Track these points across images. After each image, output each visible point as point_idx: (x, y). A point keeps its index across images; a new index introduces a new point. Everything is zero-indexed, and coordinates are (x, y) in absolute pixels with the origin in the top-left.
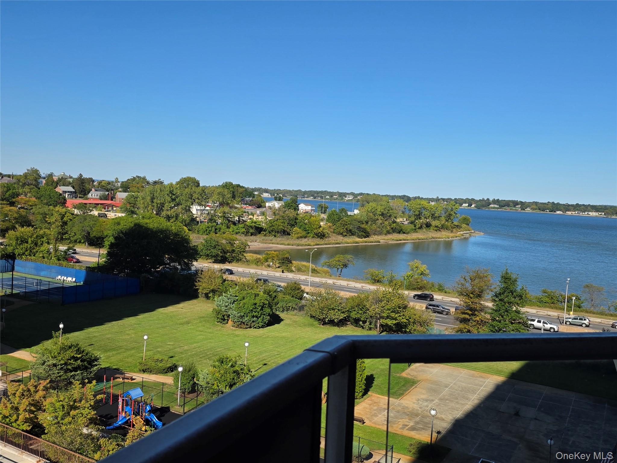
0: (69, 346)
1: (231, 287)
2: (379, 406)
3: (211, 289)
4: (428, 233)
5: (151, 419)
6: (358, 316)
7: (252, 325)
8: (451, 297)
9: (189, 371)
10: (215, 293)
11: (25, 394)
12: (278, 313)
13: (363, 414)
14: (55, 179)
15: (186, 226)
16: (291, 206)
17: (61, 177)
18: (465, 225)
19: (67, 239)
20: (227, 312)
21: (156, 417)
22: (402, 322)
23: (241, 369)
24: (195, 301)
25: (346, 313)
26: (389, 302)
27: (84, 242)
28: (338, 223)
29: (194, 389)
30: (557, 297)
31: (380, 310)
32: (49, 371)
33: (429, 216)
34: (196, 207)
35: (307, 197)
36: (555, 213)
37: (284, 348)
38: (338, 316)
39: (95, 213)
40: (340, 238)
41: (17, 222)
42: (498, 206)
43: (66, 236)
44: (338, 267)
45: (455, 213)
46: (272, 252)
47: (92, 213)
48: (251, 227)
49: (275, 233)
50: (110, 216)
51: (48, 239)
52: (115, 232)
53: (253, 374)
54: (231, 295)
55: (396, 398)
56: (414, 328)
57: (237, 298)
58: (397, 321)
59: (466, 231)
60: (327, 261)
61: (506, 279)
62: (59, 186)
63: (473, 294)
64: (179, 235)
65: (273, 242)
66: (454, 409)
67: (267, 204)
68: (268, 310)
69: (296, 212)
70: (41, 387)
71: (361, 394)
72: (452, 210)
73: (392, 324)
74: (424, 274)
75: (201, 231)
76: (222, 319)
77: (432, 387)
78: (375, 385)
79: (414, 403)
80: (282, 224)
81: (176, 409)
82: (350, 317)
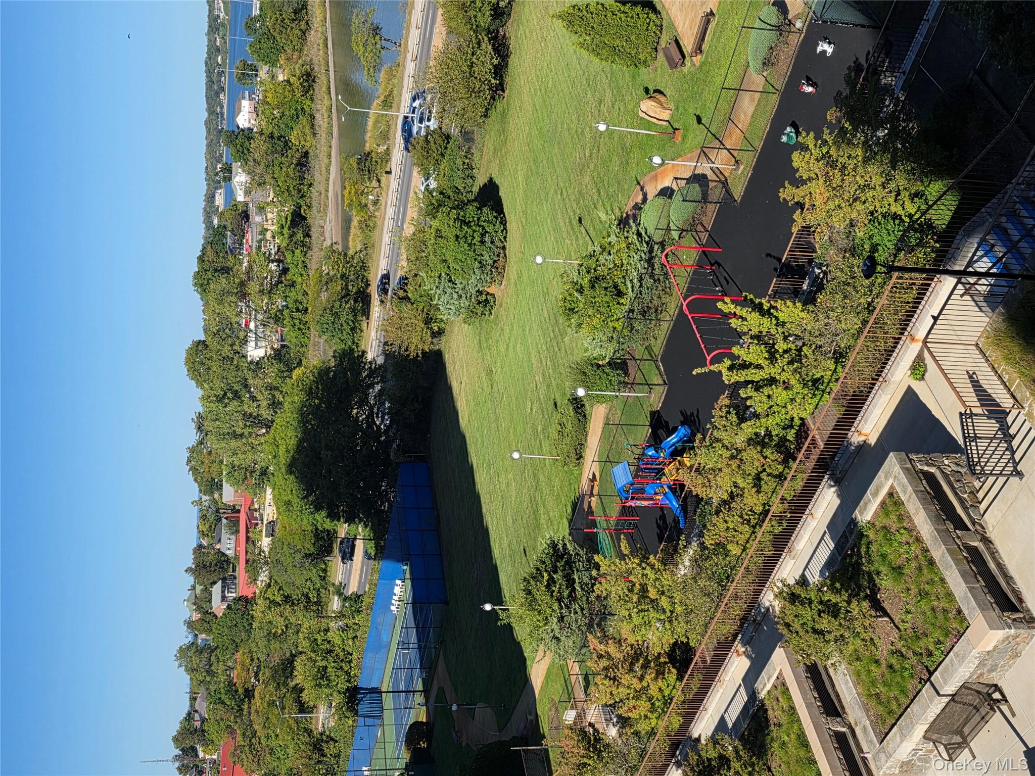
0: (527, 594)
1: (420, 286)
3: (423, 326)
5: (671, 447)
6: (487, 9)
7: (500, 244)
9: (584, 374)
10: (431, 319)
11: (612, 676)
12: (476, 189)
13: (693, 14)
14: (196, 616)
15: (291, 370)
16: (241, 146)
17: (192, 606)
19: (318, 595)
20: (471, 296)
21: (668, 437)
23: (588, 272)
24: (447, 357)
25: (480, 37)
27: (325, 564)
28: (279, 40)
29: (620, 365)
32: (571, 629)
34: (249, 349)
35: (222, 107)
37: (549, 180)
38: (487, 57)
39: (266, 542)
40: (314, 37)
41: (286, 684)
43: (313, 596)
44: (378, 46)
46: (347, 195)
47: (266, 549)
48: (291, 236)
49: (303, 184)
50: (271, 515)
51: (319, 632)
52: (306, 509)
53: (598, 249)
54: (437, 287)
57: (443, 274)
60: (365, 73)
62: (211, 609)
64: (311, 389)
65: (323, 190)
67: (240, 198)
68: (471, 210)
69: (257, 135)
70: (602, 648)
71: (653, 16)
75: (302, 340)
76: (485, 306)
80: (284, 169)
81: (656, 399)
82: (489, 28)
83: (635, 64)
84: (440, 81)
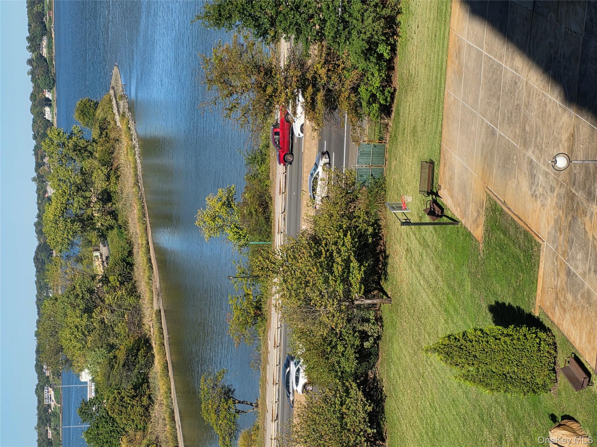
2: (563, 289)
4: (124, 195)
6: (351, 353)
13: (588, 326)
18: (99, 111)
22: (354, 247)
25: (347, 384)
26: (308, 282)
28: (119, 421)
31: (331, 301)
33: (82, 196)
38: (358, 405)
40: (158, 412)
42: (45, 38)
44: (232, 411)
45: (70, 138)
55: (539, 250)
56: (363, 216)
58: (352, 258)
59: (111, 107)
60: (220, 443)
61: (220, 15)
63: (266, 86)
66: (544, 112)
71: (542, 335)
72: (64, 144)
73: (360, 270)
74: (228, 199)
77: (499, 167)
78: (514, 300)
79: (543, 205)
82: (356, 373)
83: (533, 390)
84: (308, 440)
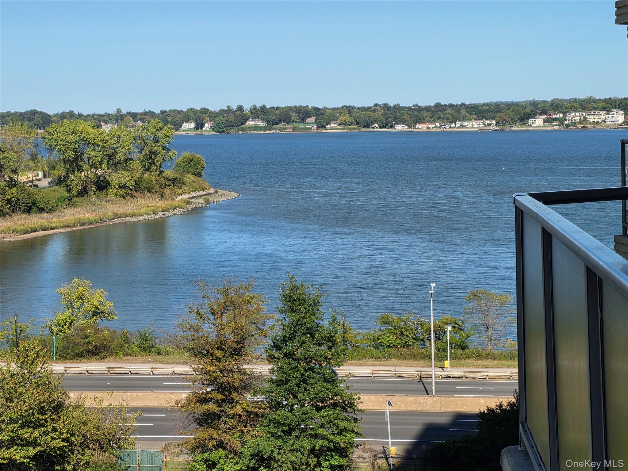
4: (104, 204)
8: (173, 363)
18: (192, 177)
22: (51, 450)
26: (12, 401)
30: (412, 330)
33: (102, 160)
36: (392, 130)
42: (265, 123)
45: (164, 148)
56: (84, 459)
58: (38, 449)
59: (196, 190)
61: (295, 301)
63: (223, 350)
72: (158, 141)
73: (25, 458)
74: (102, 312)
